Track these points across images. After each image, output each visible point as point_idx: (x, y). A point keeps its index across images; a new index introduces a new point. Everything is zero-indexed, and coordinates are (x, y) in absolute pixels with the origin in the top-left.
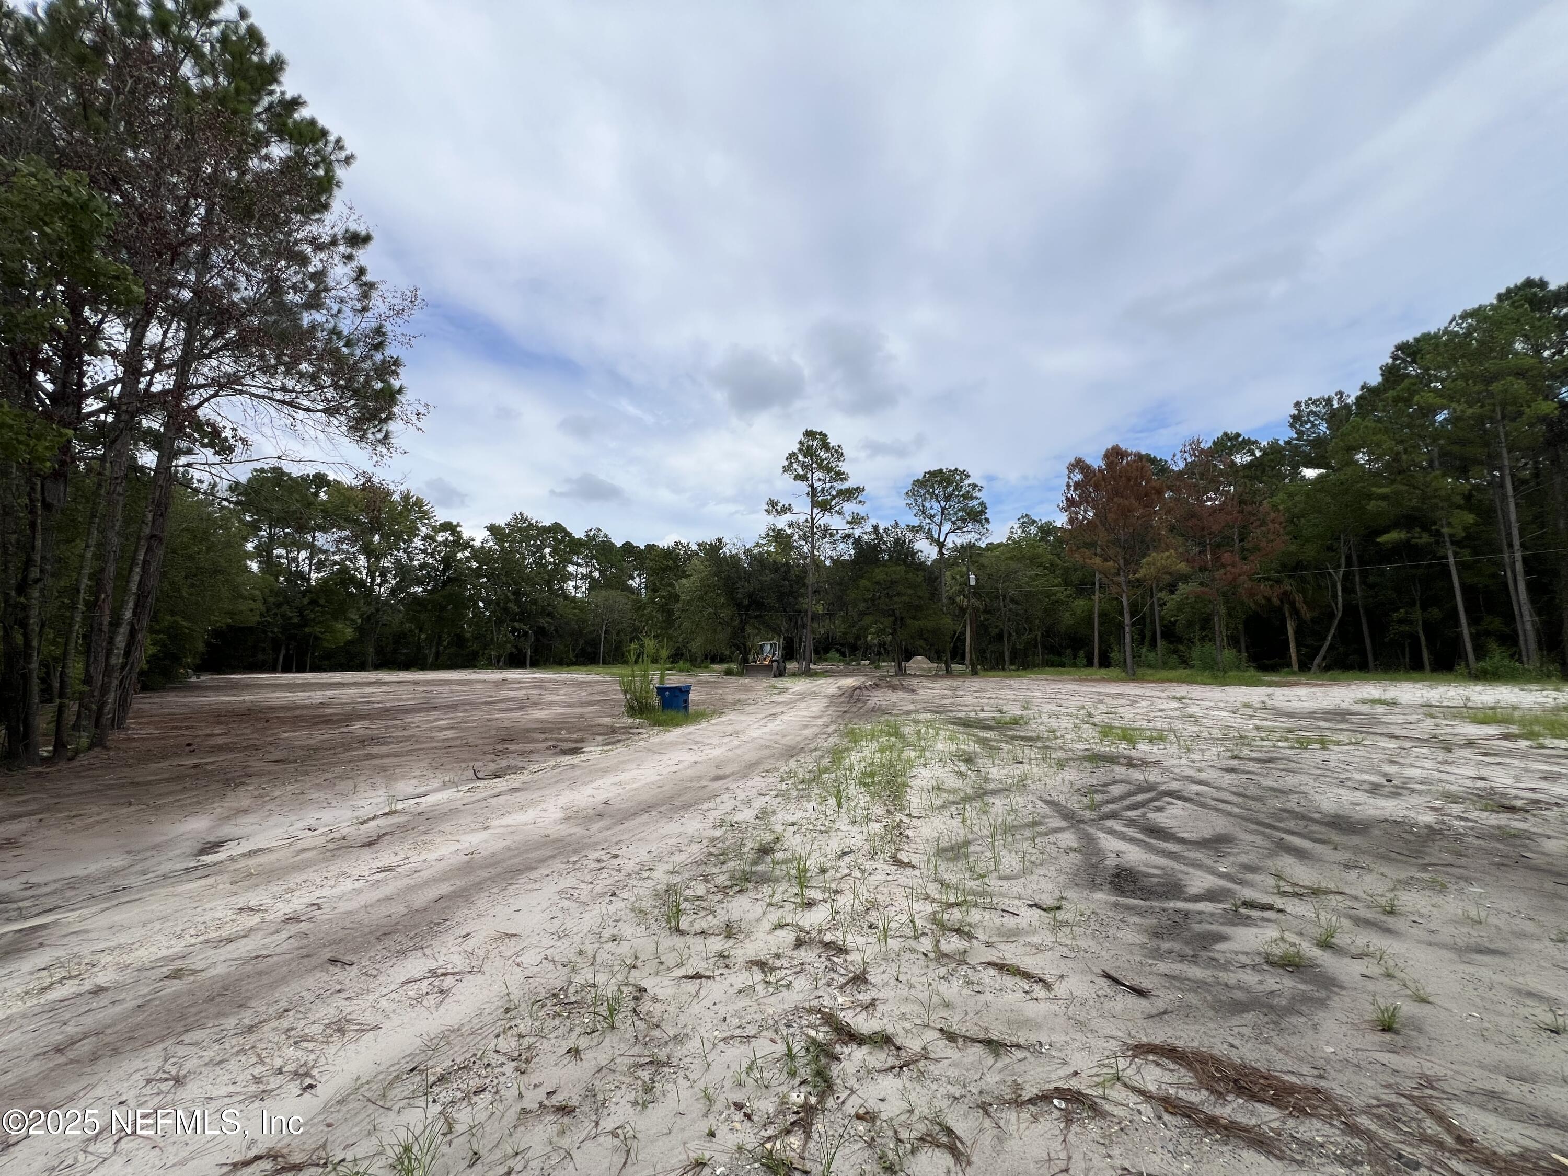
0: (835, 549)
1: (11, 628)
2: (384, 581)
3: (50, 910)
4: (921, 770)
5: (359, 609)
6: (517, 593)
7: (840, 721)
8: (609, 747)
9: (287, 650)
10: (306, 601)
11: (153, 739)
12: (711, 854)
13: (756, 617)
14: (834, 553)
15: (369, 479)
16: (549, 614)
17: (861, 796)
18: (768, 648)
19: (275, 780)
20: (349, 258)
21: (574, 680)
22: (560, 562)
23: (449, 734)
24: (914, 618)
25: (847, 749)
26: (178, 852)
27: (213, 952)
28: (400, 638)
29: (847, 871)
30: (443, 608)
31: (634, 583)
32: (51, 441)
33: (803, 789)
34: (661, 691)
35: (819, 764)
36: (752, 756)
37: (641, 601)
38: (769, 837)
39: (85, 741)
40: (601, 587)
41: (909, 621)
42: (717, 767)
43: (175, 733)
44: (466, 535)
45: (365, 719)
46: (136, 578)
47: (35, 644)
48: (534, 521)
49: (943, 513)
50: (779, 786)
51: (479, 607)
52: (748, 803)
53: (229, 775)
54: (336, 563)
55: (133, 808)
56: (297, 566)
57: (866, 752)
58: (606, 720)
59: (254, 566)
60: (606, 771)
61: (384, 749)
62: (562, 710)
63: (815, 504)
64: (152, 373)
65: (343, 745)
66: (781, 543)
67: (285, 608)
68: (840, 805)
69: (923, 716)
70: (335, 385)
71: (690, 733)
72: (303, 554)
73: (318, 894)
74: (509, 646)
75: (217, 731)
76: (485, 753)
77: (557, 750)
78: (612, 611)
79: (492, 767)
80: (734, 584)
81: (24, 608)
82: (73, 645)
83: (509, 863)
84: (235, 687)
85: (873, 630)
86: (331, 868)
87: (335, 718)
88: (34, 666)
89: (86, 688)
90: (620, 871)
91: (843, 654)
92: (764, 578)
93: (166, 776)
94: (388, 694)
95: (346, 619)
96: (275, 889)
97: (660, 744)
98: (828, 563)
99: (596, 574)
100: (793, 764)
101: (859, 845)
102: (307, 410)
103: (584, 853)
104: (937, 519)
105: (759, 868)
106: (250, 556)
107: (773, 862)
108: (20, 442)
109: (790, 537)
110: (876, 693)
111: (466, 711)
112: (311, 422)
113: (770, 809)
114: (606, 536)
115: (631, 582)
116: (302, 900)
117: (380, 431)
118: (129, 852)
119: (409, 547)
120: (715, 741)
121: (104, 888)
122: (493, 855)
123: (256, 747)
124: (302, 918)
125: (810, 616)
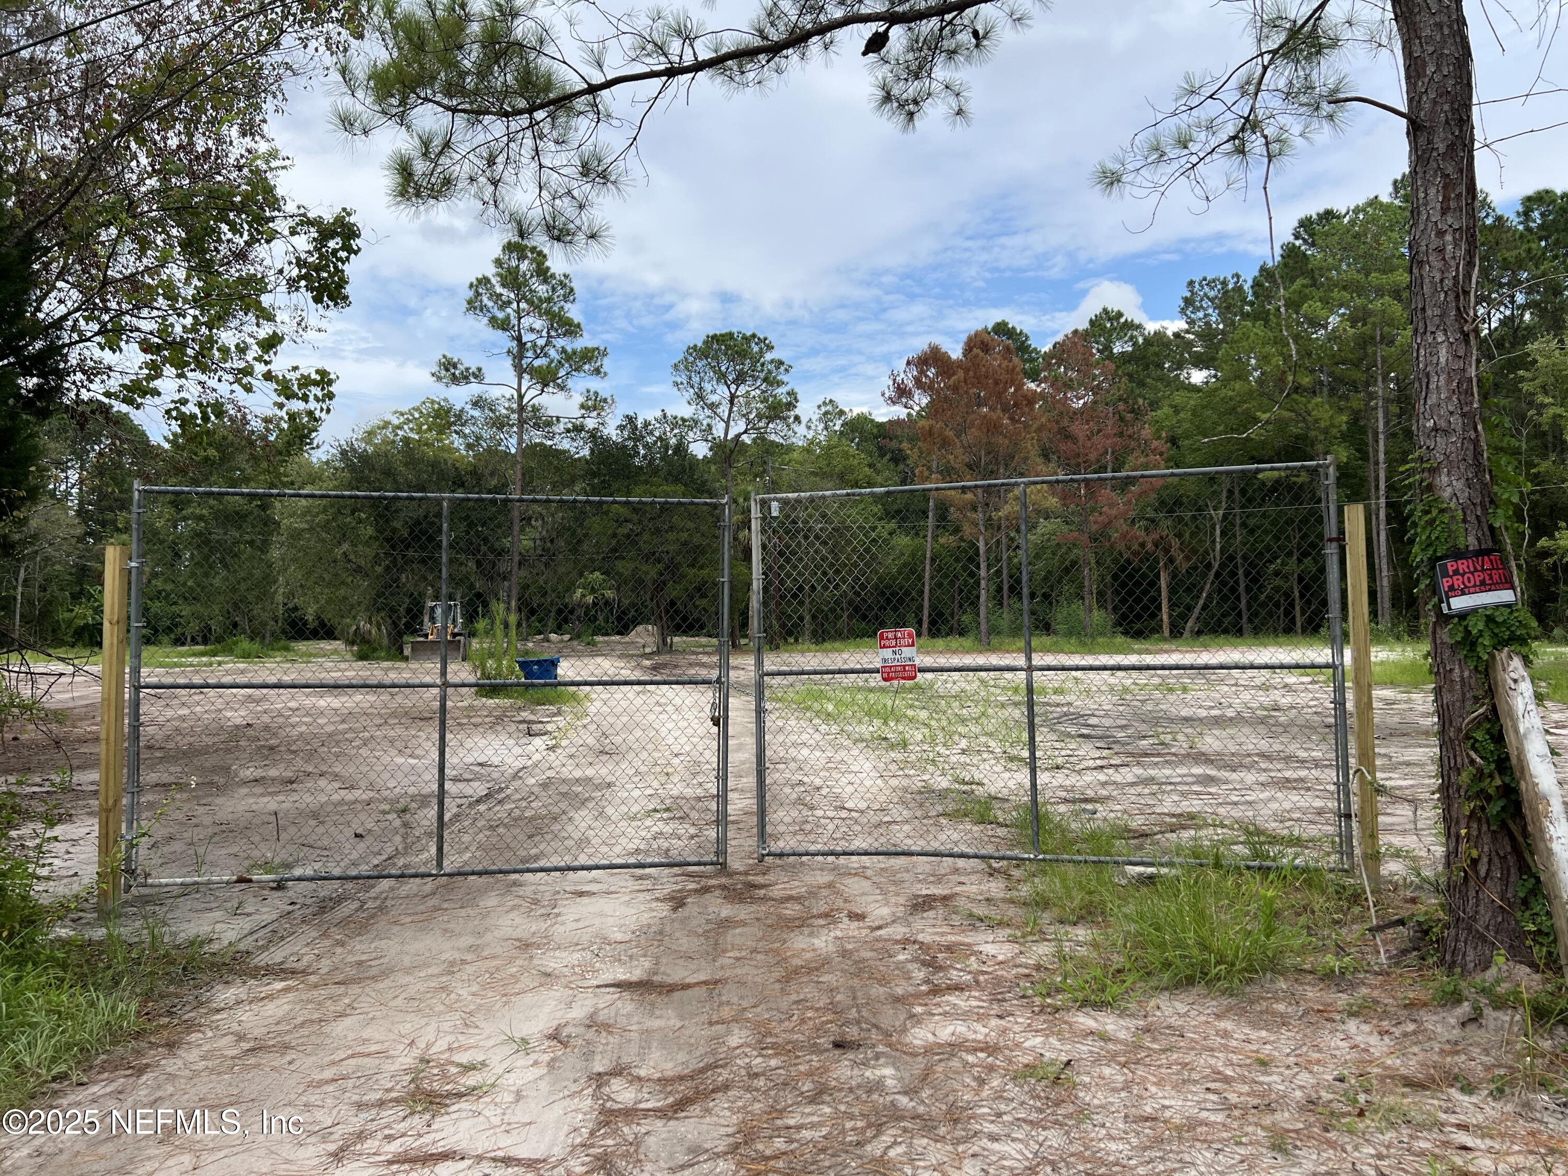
34: (528, 664)
49: (732, 402)
63: (520, 371)
125: (517, 559)
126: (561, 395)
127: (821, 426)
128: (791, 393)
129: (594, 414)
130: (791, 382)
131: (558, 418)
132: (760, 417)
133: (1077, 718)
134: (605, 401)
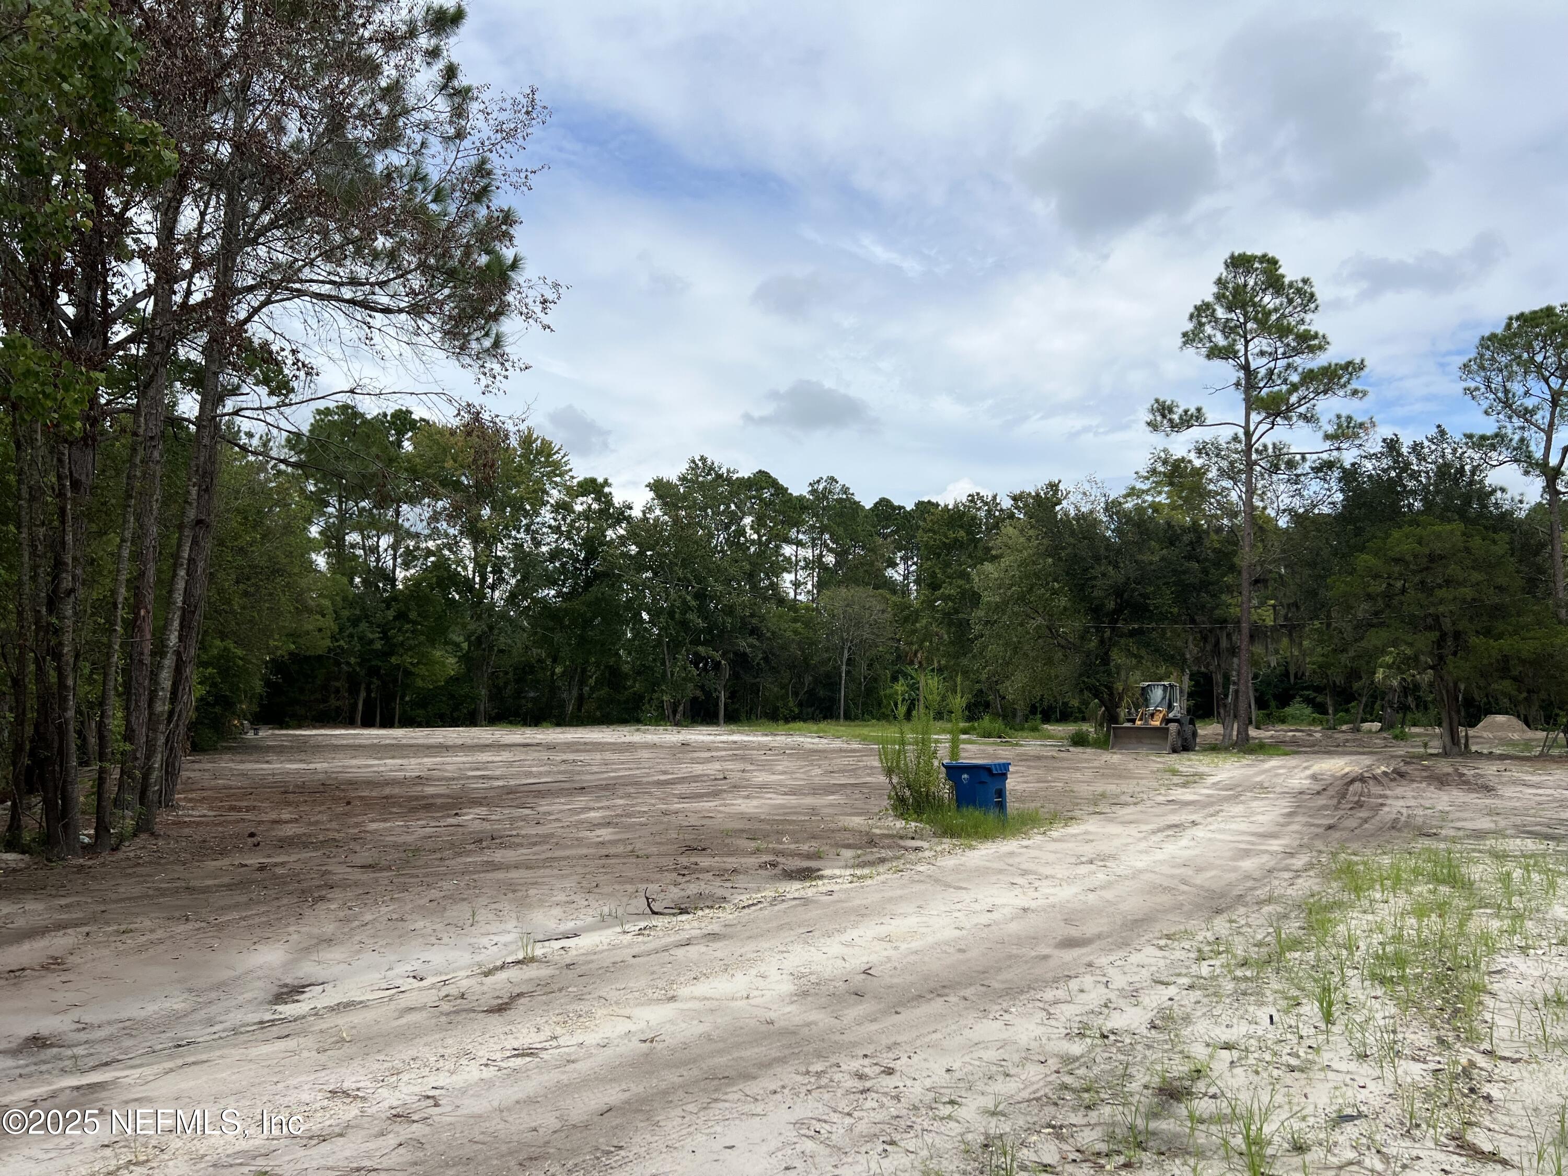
0: (1298, 493)
1: (44, 659)
2: (501, 580)
3: (106, 1064)
4: (1516, 959)
5: (464, 626)
6: (701, 596)
7: (1319, 844)
8: (866, 871)
9: (369, 691)
10: (391, 614)
11: (207, 824)
12: (1065, 1087)
13: (1132, 634)
14: (1297, 503)
15: (477, 417)
16: (754, 632)
17: (1376, 1005)
18: (1157, 694)
19: (366, 895)
20: (433, 54)
21: (799, 747)
22: (769, 541)
23: (605, 834)
24: (1487, 632)
25: (1339, 905)
26: (249, 996)
27: (302, 1153)
28: (525, 672)
29: (1351, 1155)
30: (587, 623)
31: (896, 574)
32: (81, 391)
33: (1246, 979)
34: (954, 771)
35: (1278, 931)
36: (1133, 905)
37: (909, 606)
38: (1178, 1068)
39: (130, 823)
40: (839, 583)
41: (1474, 640)
42: (1067, 921)
43: (234, 815)
44: (618, 498)
45: (481, 805)
46: (181, 585)
47: (70, 682)
48: (724, 470)
49: (1555, 403)
50: (1194, 969)
51: (642, 621)
52: (1133, 995)
53: (305, 885)
54: (429, 553)
55: (190, 926)
56: (378, 560)
57: (1384, 913)
58: (857, 821)
59: (321, 561)
60: (862, 913)
61: (510, 855)
62: (780, 800)
63: (1251, 404)
64: (189, 275)
65: (452, 845)
66: (1182, 487)
67: (363, 625)
68: (1328, 1018)
69: (1514, 845)
70: (423, 267)
71: (1012, 854)
72: (385, 541)
73: (432, 1081)
74: (690, 685)
75: (286, 816)
76: (661, 870)
77: (777, 871)
78: (858, 625)
79: (675, 893)
80: (1086, 570)
81: (57, 632)
82: (112, 684)
83: (712, 1062)
84: (302, 748)
85: (1388, 659)
86: (450, 1041)
87: (439, 801)
88: (71, 713)
89: (128, 747)
90: (897, 1098)
91: (1321, 709)
92: (1145, 557)
93: (226, 880)
94: (510, 764)
95: (446, 643)
96: (376, 1066)
97: (956, 870)
98: (1283, 522)
99: (830, 559)
100: (1221, 925)
101: (1377, 1103)
102: (386, 311)
103: (833, 1060)
104: (1541, 419)
105: (1164, 1125)
106: (314, 546)
107: (1191, 1117)
108: (46, 396)
109: (1199, 473)
110: (1399, 791)
111: (629, 796)
112: (392, 331)
113: (1178, 1012)
114: (845, 490)
115: (890, 572)
116: (413, 1089)
117: (487, 334)
118: (190, 990)
119: (532, 523)
120: (1061, 872)
121: (163, 1041)
122: (685, 1046)
123: (335, 843)
124: (415, 1117)
125: (1246, 630)
134: (1361, 425)
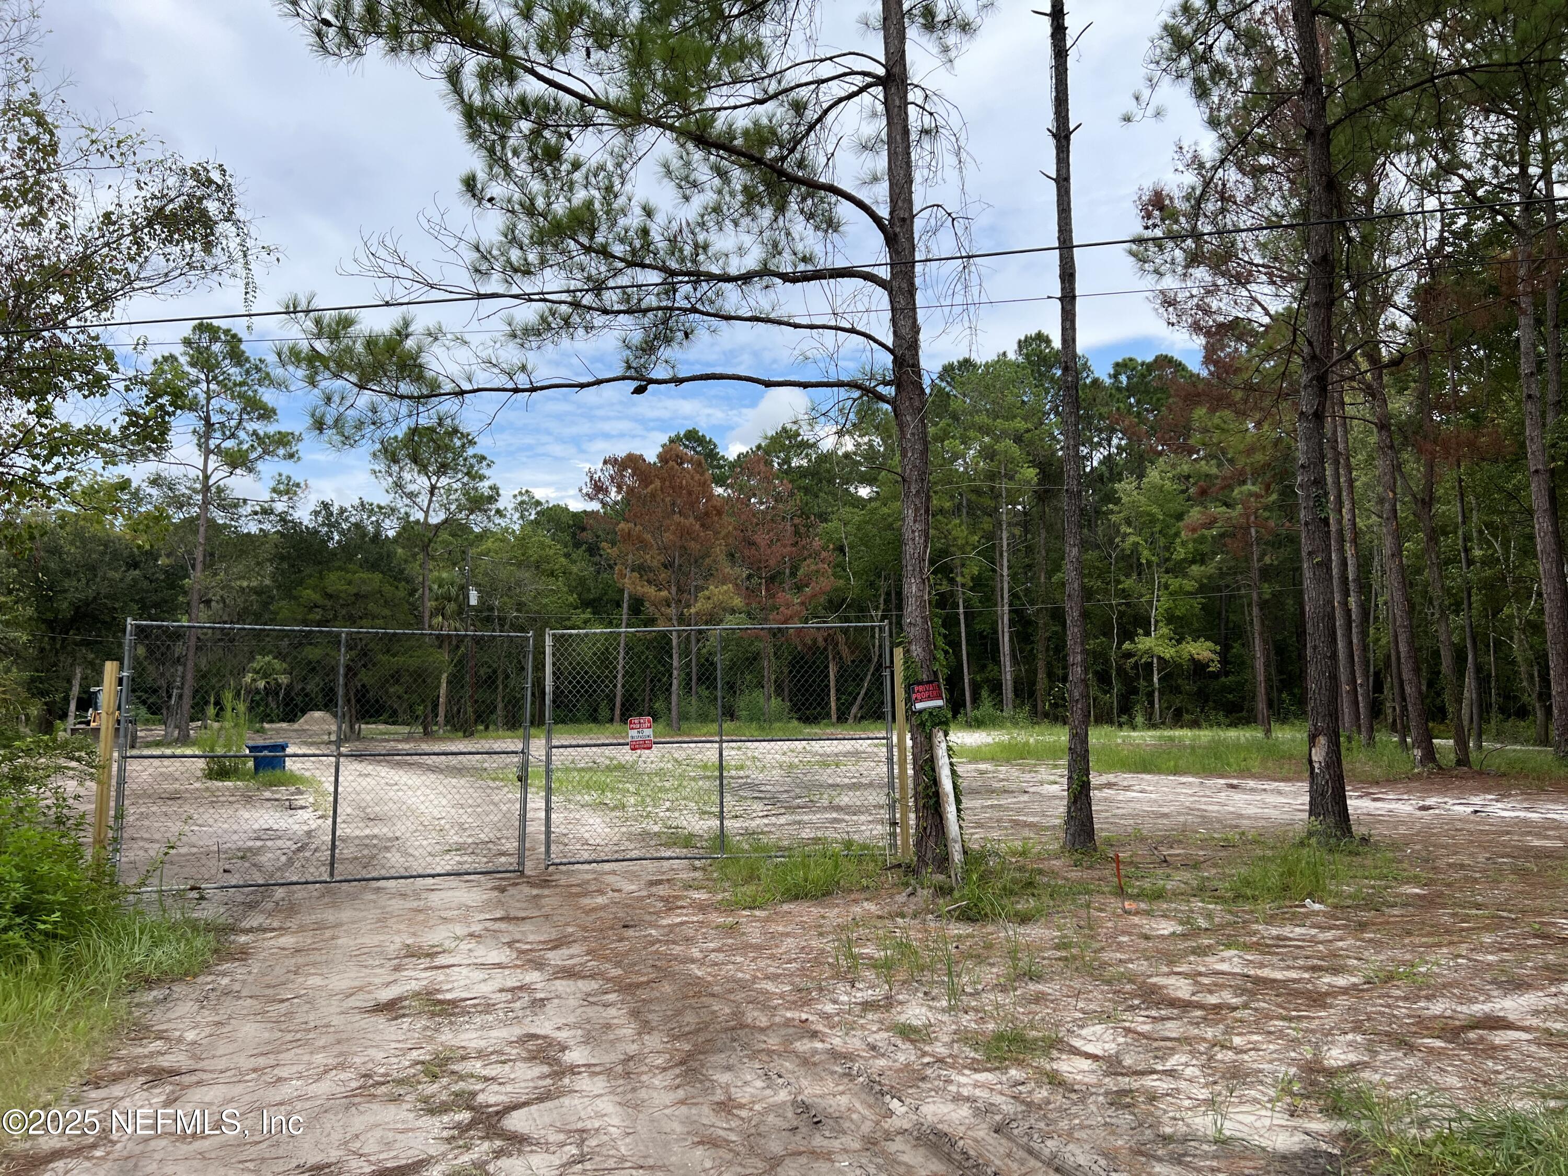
49: (432, 493)
63: (208, 452)
125: (193, 642)
126: (250, 478)
127: (517, 515)
128: (494, 488)
129: (285, 498)
130: (493, 477)
131: (245, 501)
132: (460, 509)
133: (753, 786)
134: (298, 485)
